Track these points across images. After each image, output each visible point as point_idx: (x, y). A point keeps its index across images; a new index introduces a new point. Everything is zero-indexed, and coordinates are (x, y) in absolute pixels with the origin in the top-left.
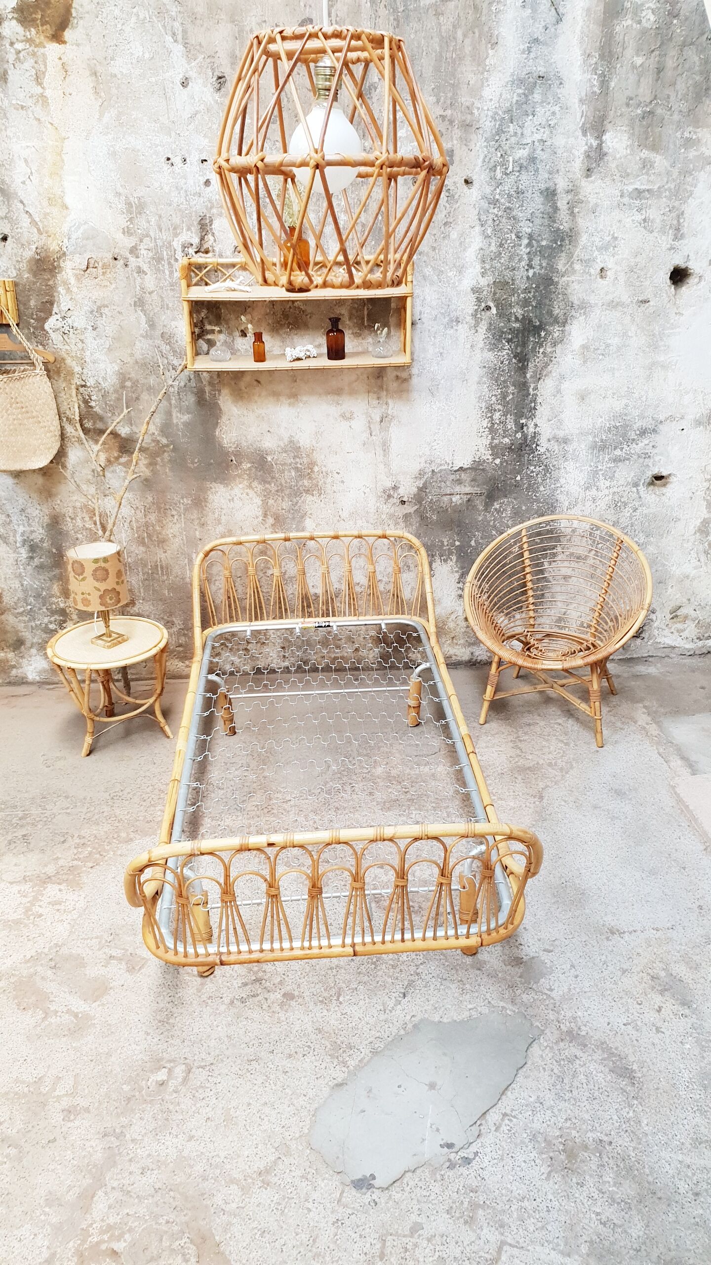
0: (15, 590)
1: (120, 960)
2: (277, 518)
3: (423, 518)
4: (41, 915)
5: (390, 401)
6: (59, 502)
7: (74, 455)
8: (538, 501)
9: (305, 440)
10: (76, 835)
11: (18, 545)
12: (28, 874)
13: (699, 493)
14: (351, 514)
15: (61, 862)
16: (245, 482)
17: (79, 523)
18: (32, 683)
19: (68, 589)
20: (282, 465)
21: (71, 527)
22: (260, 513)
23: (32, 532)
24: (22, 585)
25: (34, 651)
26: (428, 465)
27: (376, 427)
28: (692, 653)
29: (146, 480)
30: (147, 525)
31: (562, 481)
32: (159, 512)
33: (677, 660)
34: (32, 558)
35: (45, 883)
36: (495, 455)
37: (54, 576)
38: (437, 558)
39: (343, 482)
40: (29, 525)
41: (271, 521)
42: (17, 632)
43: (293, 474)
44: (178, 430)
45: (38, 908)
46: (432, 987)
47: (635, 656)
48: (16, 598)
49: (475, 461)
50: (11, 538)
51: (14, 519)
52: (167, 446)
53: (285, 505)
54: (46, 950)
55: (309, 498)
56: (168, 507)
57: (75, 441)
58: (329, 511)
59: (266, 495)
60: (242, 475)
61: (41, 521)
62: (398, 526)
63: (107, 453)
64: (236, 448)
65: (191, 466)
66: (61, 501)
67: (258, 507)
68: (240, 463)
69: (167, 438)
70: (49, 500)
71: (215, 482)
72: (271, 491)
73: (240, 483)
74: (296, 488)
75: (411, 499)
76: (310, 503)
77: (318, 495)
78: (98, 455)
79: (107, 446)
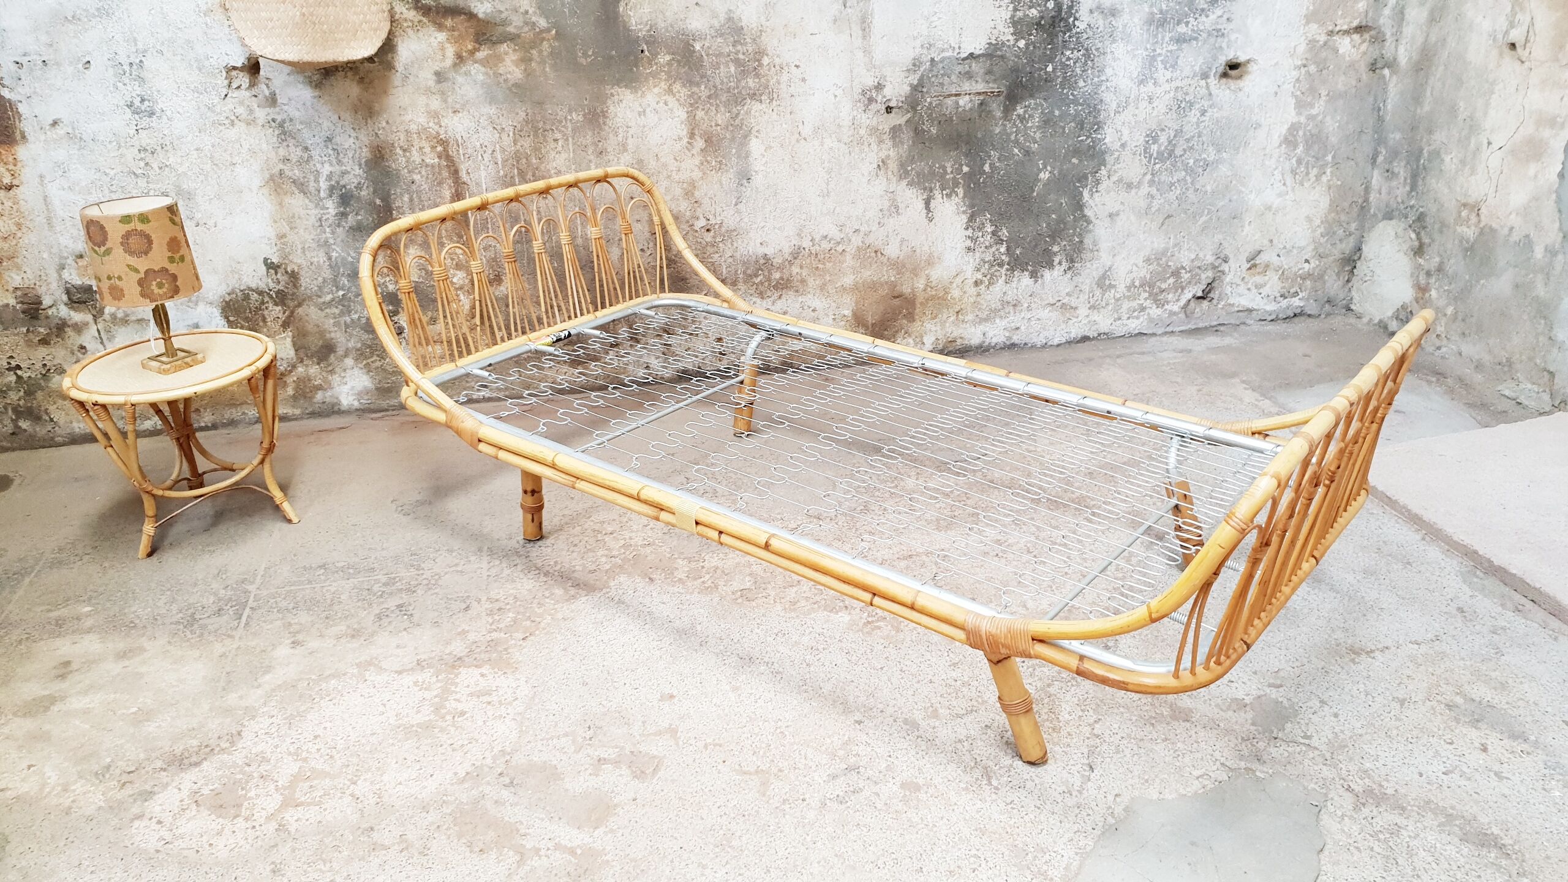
0: (319, 267)
1: (617, 763)
2: (708, 141)
3: (918, 132)
4: (463, 713)
6: (384, 124)
7: (407, 50)
8: (1075, 102)
9: (749, 16)
10: (484, 599)
11: (322, 194)
12: (423, 657)
13: (1286, 86)
14: (816, 130)
15: (472, 637)
16: (663, 84)
17: (416, 157)
18: (348, 412)
20: (717, 56)
21: (403, 163)
22: (684, 132)
23: (344, 173)
24: (330, 259)
25: (349, 362)
26: (925, 51)
28: (1273, 317)
29: (516, 85)
30: (517, 156)
31: (1109, 71)
32: (536, 135)
33: (1256, 327)
34: (344, 215)
35: (453, 667)
36: (1018, 34)
38: (937, 193)
39: (804, 80)
40: (339, 162)
41: (700, 143)
42: (322, 333)
43: (733, 69)
44: (563, 5)
45: (454, 704)
46: (1127, 752)
47: (1201, 325)
48: (320, 279)
49: (989, 44)
50: (312, 184)
51: (315, 153)
52: (548, 30)
53: (722, 118)
54: (489, 761)
55: (756, 106)
56: (548, 127)
57: (408, 27)
58: (784, 125)
59: (693, 104)
60: (659, 74)
61: (357, 155)
62: (883, 146)
63: (457, 45)
64: (649, 31)
65: (583, 61)
66: (387, 123)
67: (682, 123)
68: (655, 55)
69: (547, 18)
70: (369, 121)
71: (618, 85)
72: (700, 97)
73: (655, 87)
74: (736, 91)
75: (900, 104)
76: (757, 114)
77: (768, 101)
78: (443, 49)
79: (456, 33)
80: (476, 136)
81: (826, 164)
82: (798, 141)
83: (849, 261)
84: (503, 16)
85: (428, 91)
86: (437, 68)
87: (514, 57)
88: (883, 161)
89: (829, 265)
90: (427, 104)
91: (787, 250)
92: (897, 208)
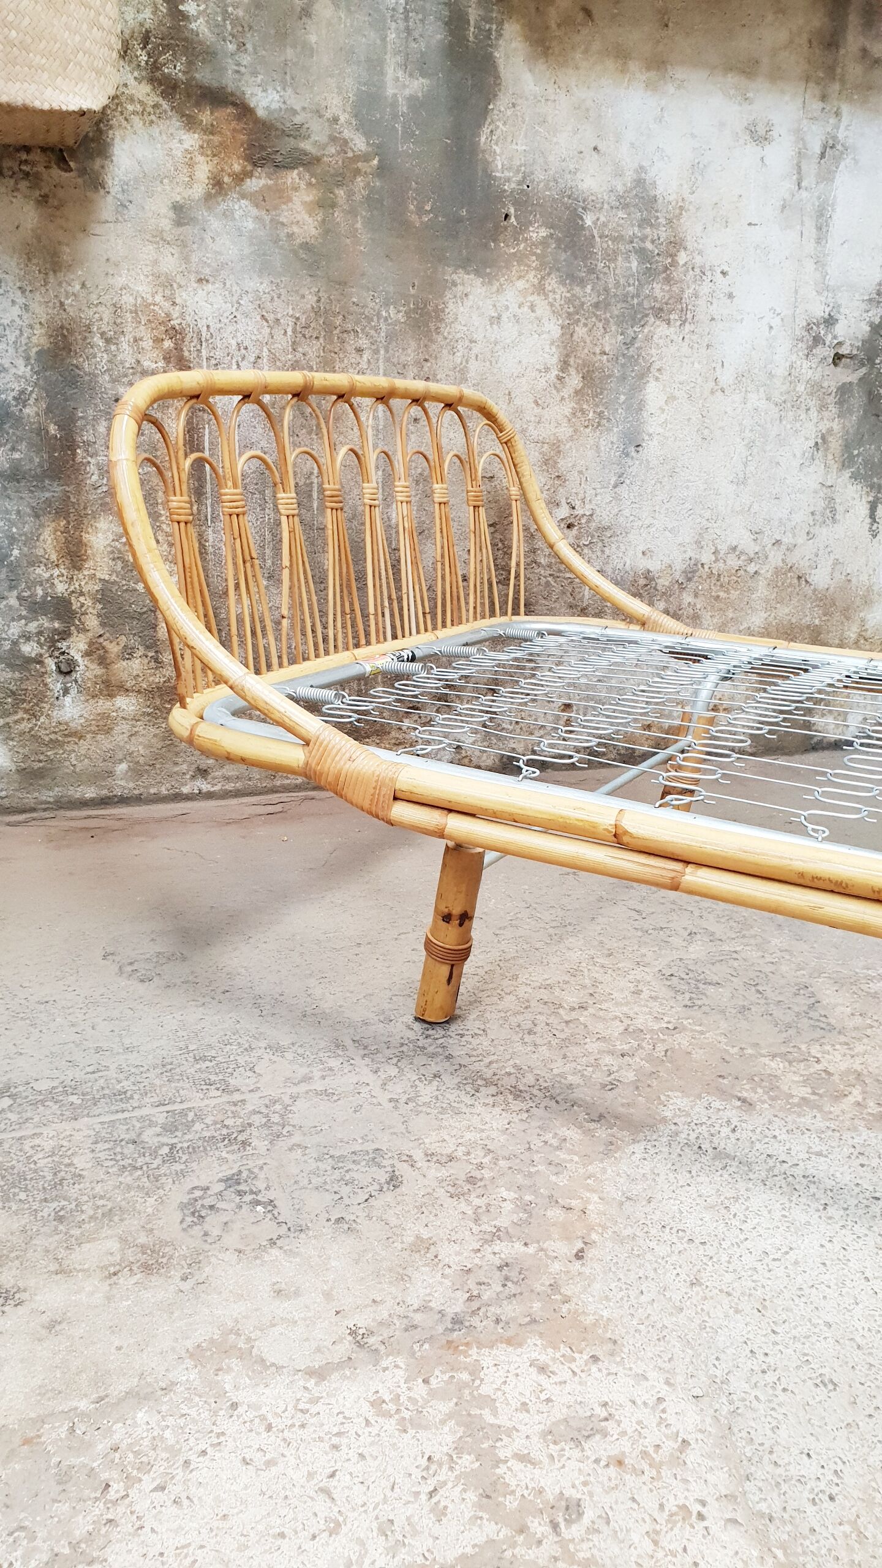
2: (589, 375)
3: (872, 397)
5: (845, 108)
6: (77, 287)
7: (130, 155)
9: (667, 181)
14: (740, 377)
16: (531, 275)
17: (126, 354)
19: (80, 543)
20: (615, 240)
21: (104, 365)
22: (554, 361)
27: (811, 169)
29: (306, 246)
37: (48, 502)
39: (730, 296)
41: (574, 381)
43: (635, 265)
44: (395, 116)
52: (366, 158)
53: (610, 342)
55: (661, 330)
56: (349, 326)
57: (134, 113)
58: (696, 364)
59: (572, 314)
60: (527, 257)
61: (24, 340)
62: (826, 414)
63: (216, 160)
64: (519, 183)
65: (414, 218)
66: (83, 285)
67: (552, 344)
68: (524, 225)
69: (367, 135)
70: (51, 278)
71: (464, 268)
72: (583, 304)
73: (520, 277)
74: (636, 301)
75: (855, 352)
76: (661, 342)
77: (679, 323)
78: (191, 164)
79: (216, 139)
80: (231, 328)
81: (747, 434)
82: (712, 392)
83: (762, 590)
84: (298, 119)
85: (159, 238)
86: (178, 198)
87: (309, 196)
88: (823, 438)
89: (734, 594)
90: (156, 262)
91: (679, 566)
92: (833, 511)
